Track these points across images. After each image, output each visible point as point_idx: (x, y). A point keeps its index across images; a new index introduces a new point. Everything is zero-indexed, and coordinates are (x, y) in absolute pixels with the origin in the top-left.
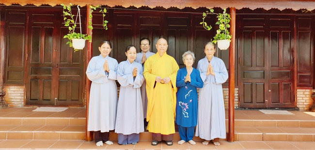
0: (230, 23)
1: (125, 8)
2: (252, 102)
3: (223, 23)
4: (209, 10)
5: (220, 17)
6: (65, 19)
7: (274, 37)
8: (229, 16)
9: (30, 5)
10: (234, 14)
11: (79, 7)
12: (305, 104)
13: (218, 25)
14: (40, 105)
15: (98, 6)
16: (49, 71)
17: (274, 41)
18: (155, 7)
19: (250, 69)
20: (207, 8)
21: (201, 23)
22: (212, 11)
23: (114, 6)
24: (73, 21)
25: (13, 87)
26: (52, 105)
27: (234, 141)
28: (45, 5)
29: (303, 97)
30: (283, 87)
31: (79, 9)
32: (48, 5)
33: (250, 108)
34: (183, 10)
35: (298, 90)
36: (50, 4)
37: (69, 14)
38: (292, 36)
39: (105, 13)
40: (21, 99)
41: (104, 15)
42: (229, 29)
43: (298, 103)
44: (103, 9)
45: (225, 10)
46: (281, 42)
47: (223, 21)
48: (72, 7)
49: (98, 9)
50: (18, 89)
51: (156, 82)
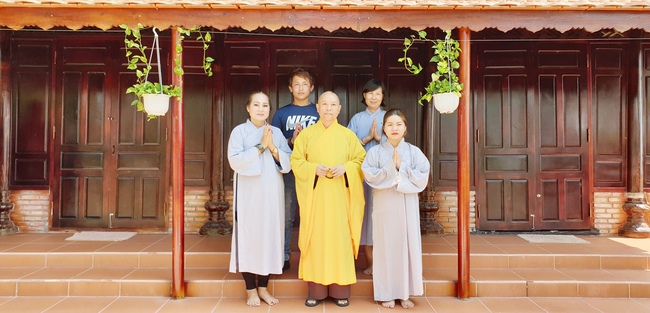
0: (459, 60)
1: (247, 31)
2: (503, 219)
3: (446, 59)
4: (416, 34)
5: (439, 47)
6: (128, 54)
7: (547, 87)
8: (457, 45)
9: (61, 28)
10: (466, 40)
11: (157, 30)
12: (610, 221)
13: (435, 64)
14: (81, 227)
15: (194, 29)
16: (98, 161)
17: (547, 96)
18: (308, 28)
19: (500, 151)
20: (413, 28)
21: (400, 60)
22: (423, 35)
23: (226, 28)
24: (144, 59)
25: (28, 192)
26: (104, 227)
27: (468, 297)
28: (90, 28)
29: (606, 209)
30: (565, 187)
31: (156, 35)
32: (95, 28)
33: (500, 231)
34: (364, 34)
35: (596, 194)
36: (98, 26)
37: (137, 46)
38: (583, 86)
39: (207, 43)
40: (42, 216)
41: (206, 46)
42: (457, 72)
43: (596, 221)
44: (204, 35)
45: (449, 32)
46: (562, 97)
47: (445, 54)
48: (142, 31)
49: (194, 35)
50: (37, 197)
51: (317, 177)
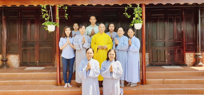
0: (142, 13)
1: (78, 6)
2: (157, 62)
3: (138, 13)
4: (129, 6)
5: (135, 9)
6: (42, 13)
7: (171, 21)
8: (141, 9)
9: (22, 6)
10: (144, 7)
11: (51, 6)
12: (191, 62)
13: (135, 15)
14: (28, 66)
15: (62, 5)
16: (33, 45)
17: (171, 24)
18: (96, 5)
19: (156, 41)
20: (128, 4)
21: (124, 14)
22: (131, 6)
23: (72, 5)
24: (47, 15)
25: (12, 55)
26: (36, 66)
28: (31, 5)
29: (189, 58)
30: (177, 51)
31: (51, 7)
32: (33, 6)
33: (156, 65)
34: (113, 6)
35: (186, 53)
36: (33, 5)
37: (45, 11)
38: (182, 20)
39: (66, 9)
40: (17, 63)
41: (66, 11)
42: (141, 17)
43: (186, 62)
44: (65, 7)
45: (138, 5)
46: (175, 24)
47: (137, 12)
48: (46, 6)
49: (62, 7)
50: (15, 57)
51: (98, 49)
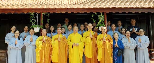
0: (104, 19)
1: (57, 13)
3: (101, 19)
4: (94, 13)
5: (99, 16)
6: (31, 19)
8: (104, 16)
9: (16, 13)
10: (106, 15)
11: (37, 13)
13: (99, 20)
15: (46, 13)
18: (71, 13)
20: (94, 12)
21: (91, 19)
22: (96, 14)
23: (53, 13)
24: (34, 20)
32: (23, 13)
34: (83, 14)
37: (33, 17)
39: (49, 16)
42: (104, 22)
44: (48, 14)
45: (101, 13)
48: (34, 14)
51: (73, 46)
